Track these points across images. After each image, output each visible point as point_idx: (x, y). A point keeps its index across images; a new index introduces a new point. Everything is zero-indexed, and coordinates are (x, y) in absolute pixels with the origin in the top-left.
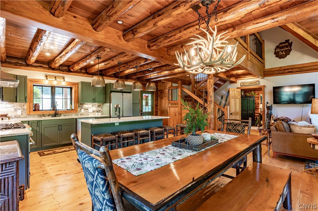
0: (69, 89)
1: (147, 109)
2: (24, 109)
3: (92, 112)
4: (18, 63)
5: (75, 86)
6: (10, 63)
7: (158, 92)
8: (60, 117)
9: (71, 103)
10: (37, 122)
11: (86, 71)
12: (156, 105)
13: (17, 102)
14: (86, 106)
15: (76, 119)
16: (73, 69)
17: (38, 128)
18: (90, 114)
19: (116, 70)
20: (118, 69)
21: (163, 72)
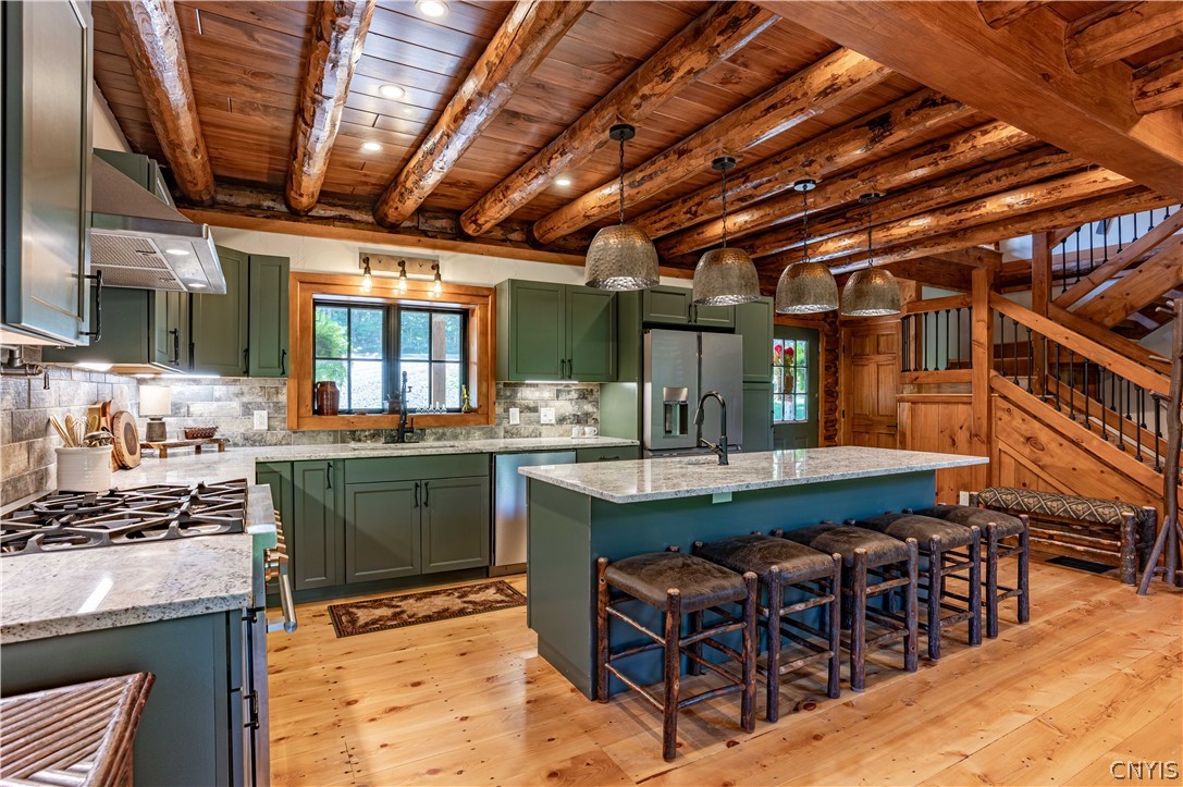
0: (458, 317)
1: (791, 408)
2: (277, 407)
3: (553, 422)
4: (259, 207)
5: (482, 300)
6: (230, 208)
7: (836, 331)
8: (421, 444)
9: (465, 380)
10: (325, 466)
11: (529, 234)
12: (831, 394)
13: (251, 373)
14: (528, 394)
15: (492, 456)
16: (475, 222)
17: (330, 493)
18: (544, 430)
19: (675, 219)
20: (689, 212)
21: (904, 223)
